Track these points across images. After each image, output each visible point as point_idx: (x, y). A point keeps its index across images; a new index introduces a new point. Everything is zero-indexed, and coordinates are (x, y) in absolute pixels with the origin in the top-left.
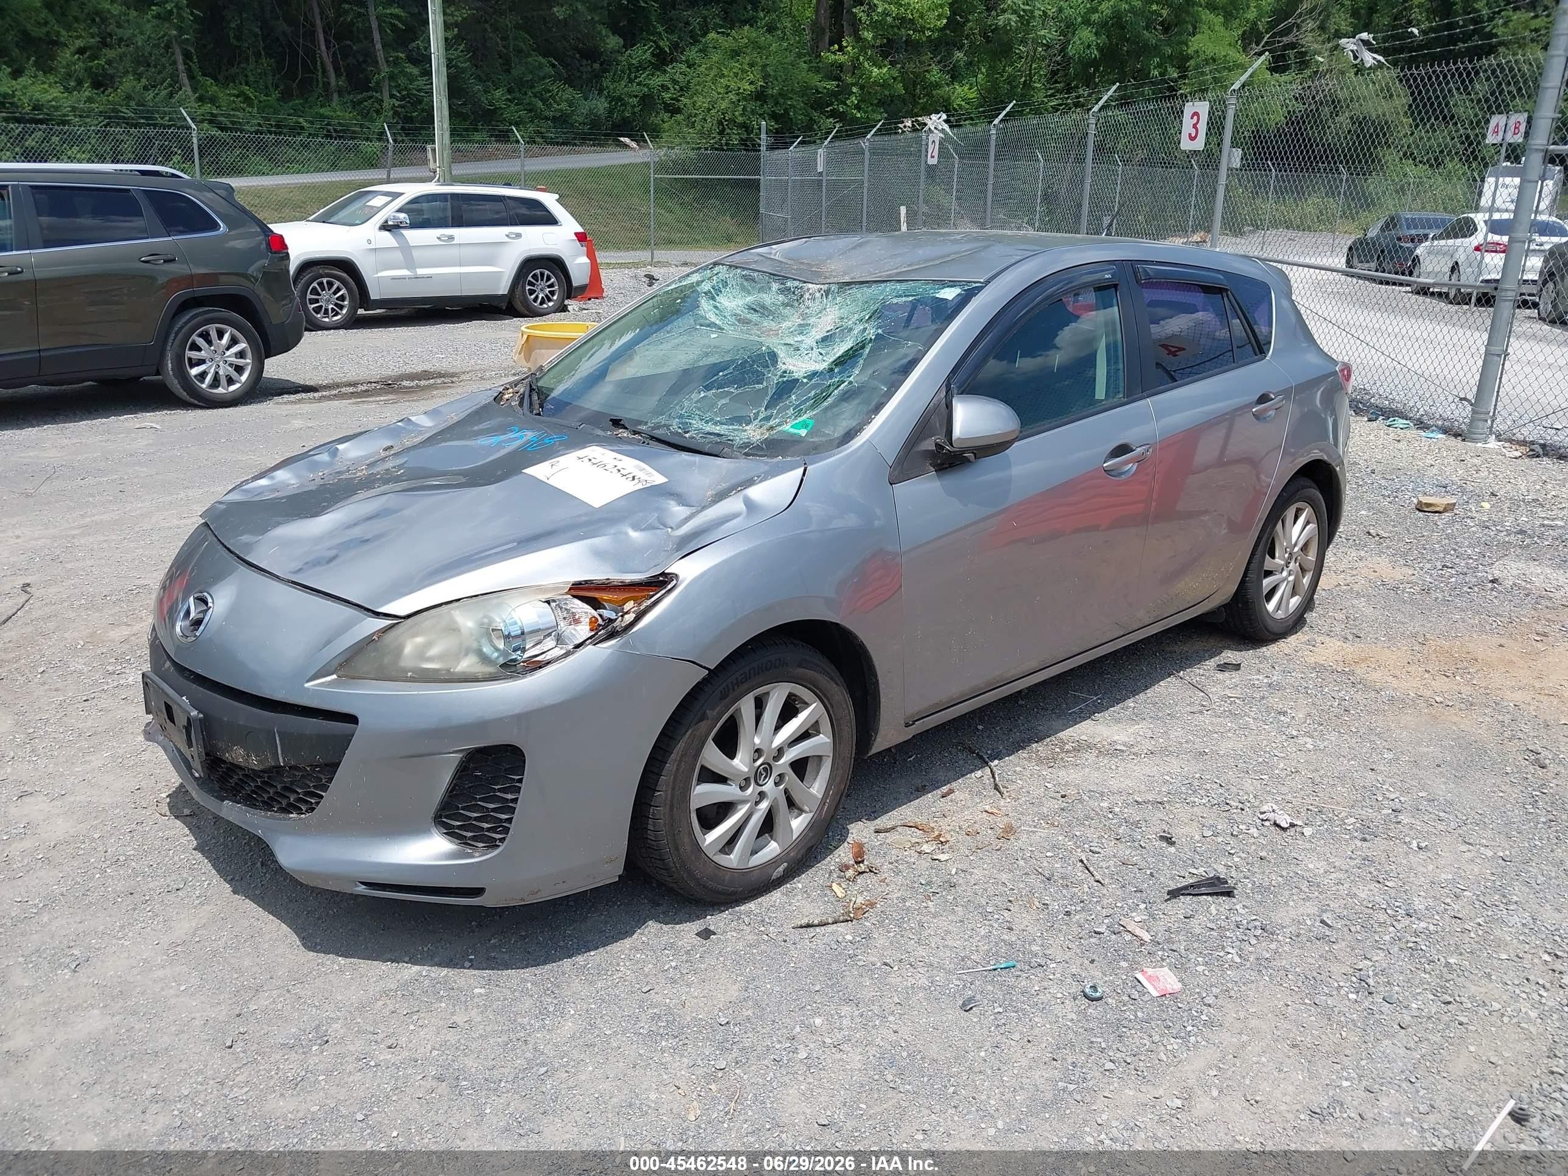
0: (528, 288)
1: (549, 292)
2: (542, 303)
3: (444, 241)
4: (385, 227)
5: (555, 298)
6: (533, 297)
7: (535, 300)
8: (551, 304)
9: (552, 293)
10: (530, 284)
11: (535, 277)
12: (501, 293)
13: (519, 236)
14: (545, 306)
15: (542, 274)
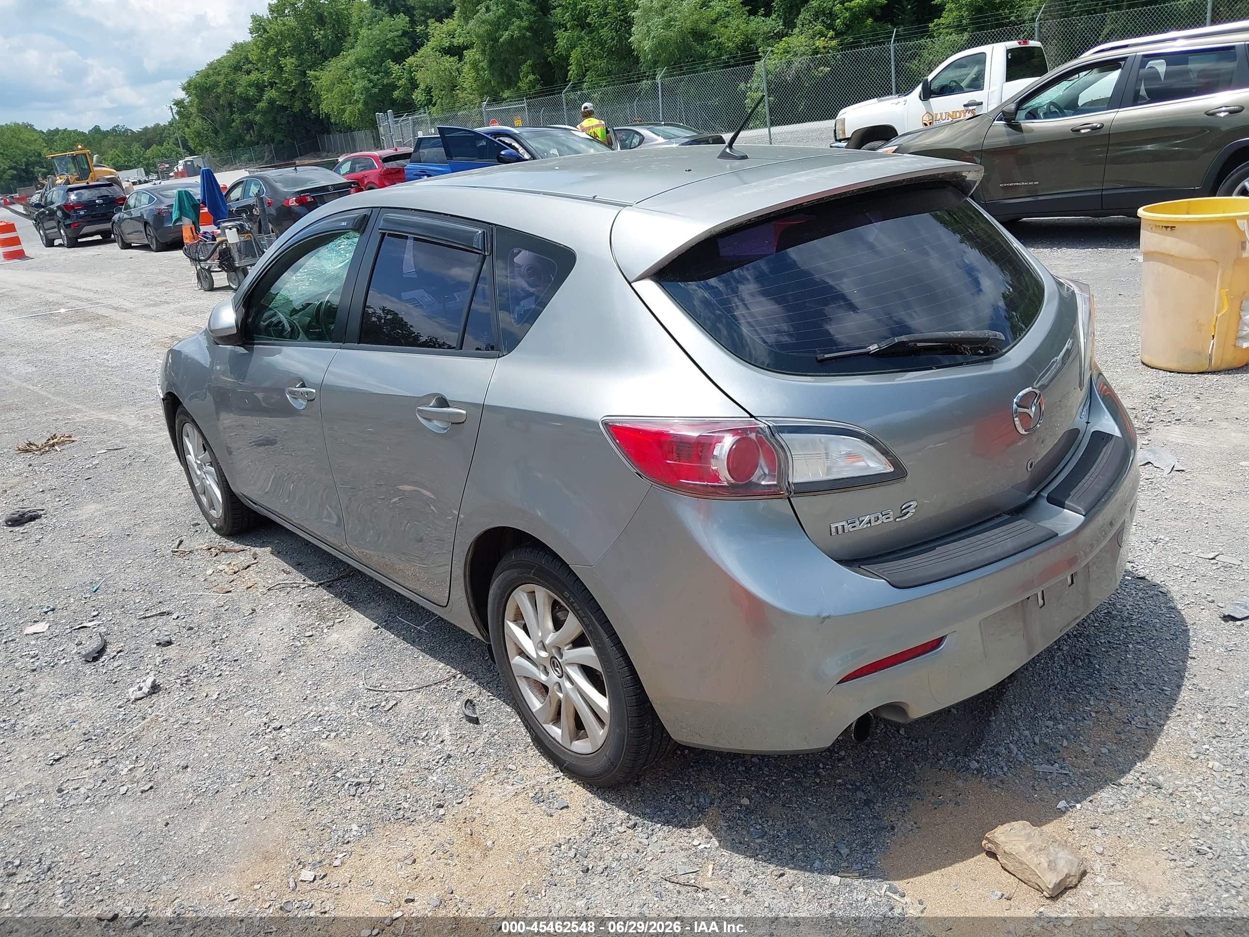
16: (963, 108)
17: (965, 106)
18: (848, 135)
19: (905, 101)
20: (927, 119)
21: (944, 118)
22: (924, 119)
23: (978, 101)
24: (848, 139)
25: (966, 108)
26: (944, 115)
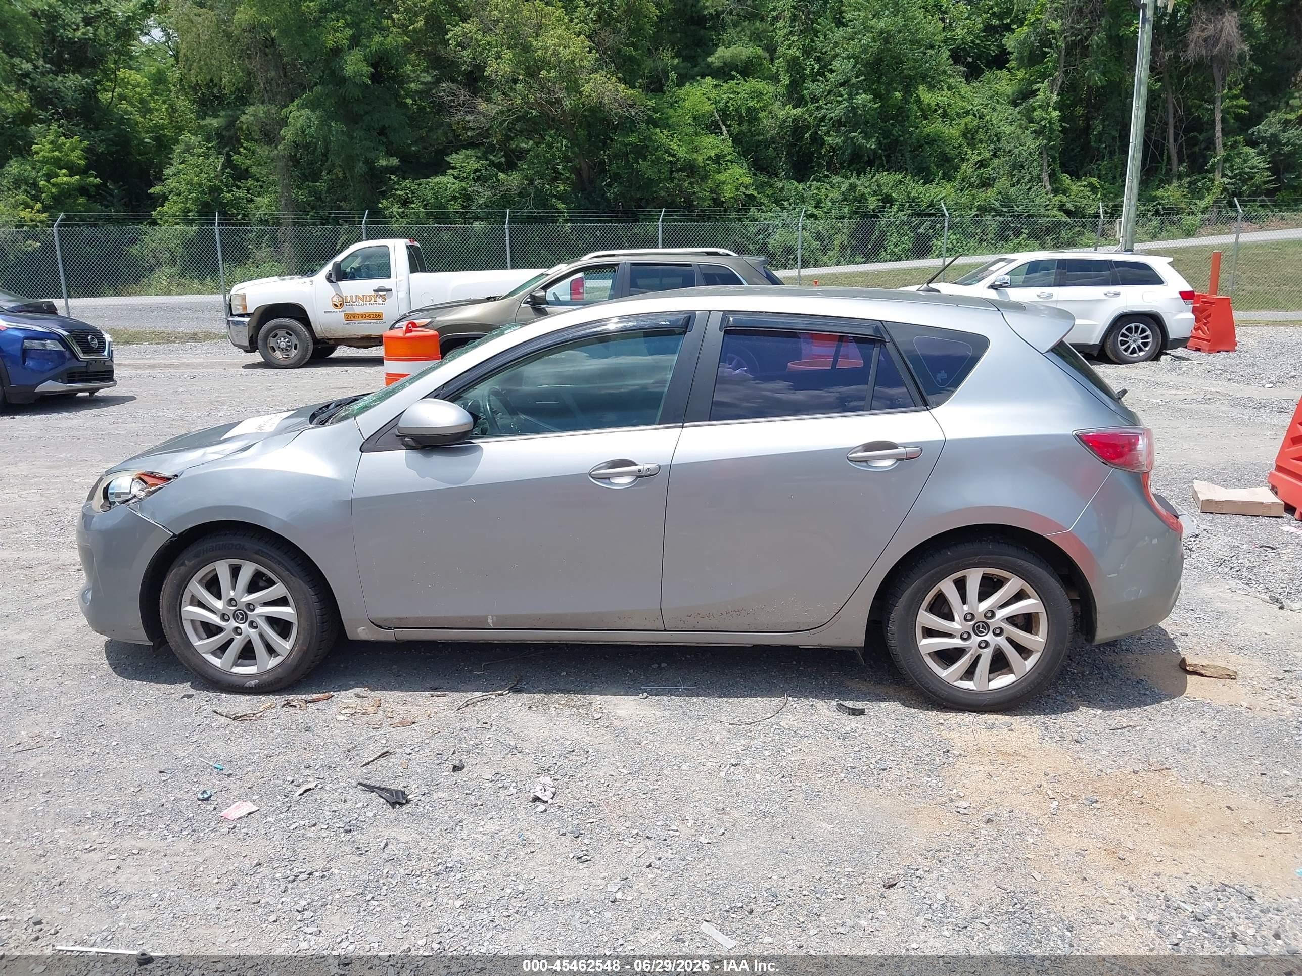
0: (1120, 338)
1: (1142, 343)
2: (1133, 352)
3: (1044, 298)
4: (992, 287)
5: (1147, 349)
6: (1123, 347)
7: (1126, 350)
8: (1142, 354)
9: (1145, 344)
10: (1123, 335)
11: (1129, 330)
12: (1092, 342)
13: (1117, 294)
14: (1135, 355)
15: (1137, 328)
16: (373, 293)
17: (374, 291)
18: (250, 310)
19: (312, 282)
20: (337, 300)
21: (354, 300)
22: (334, 299)
23: (388, 287)
24: (248, 315)
25: (376, 293)
26: (354, 297)
